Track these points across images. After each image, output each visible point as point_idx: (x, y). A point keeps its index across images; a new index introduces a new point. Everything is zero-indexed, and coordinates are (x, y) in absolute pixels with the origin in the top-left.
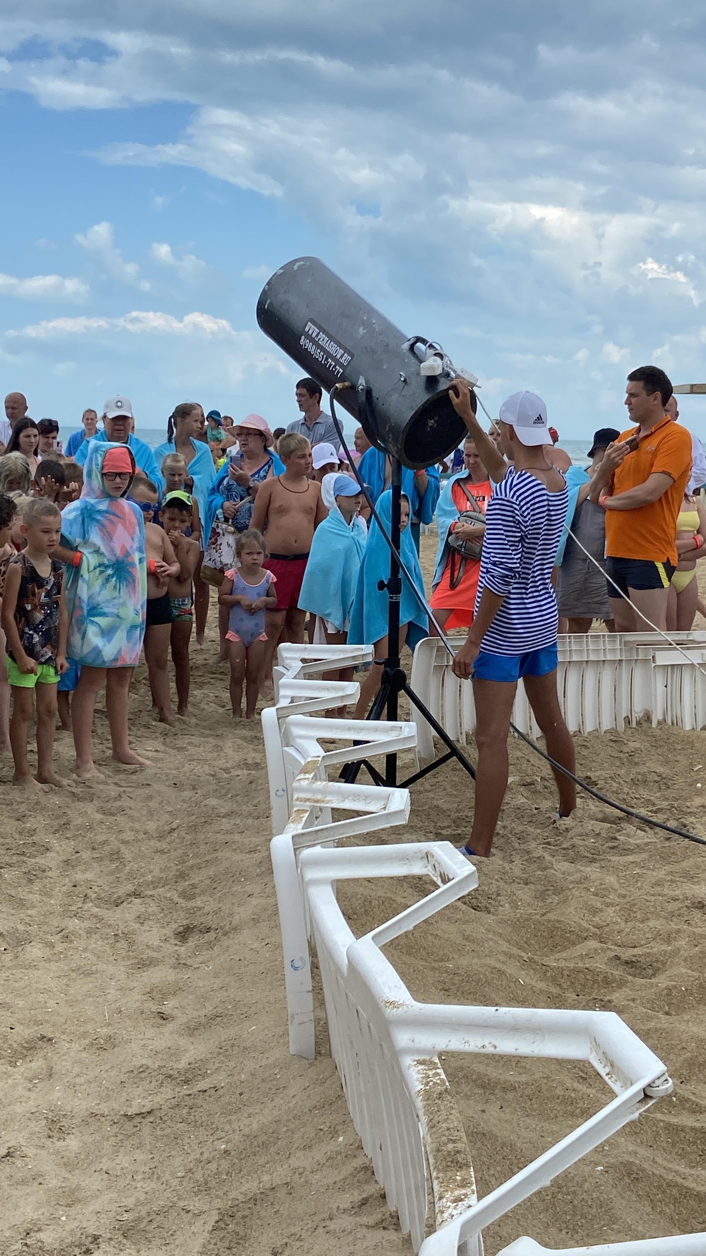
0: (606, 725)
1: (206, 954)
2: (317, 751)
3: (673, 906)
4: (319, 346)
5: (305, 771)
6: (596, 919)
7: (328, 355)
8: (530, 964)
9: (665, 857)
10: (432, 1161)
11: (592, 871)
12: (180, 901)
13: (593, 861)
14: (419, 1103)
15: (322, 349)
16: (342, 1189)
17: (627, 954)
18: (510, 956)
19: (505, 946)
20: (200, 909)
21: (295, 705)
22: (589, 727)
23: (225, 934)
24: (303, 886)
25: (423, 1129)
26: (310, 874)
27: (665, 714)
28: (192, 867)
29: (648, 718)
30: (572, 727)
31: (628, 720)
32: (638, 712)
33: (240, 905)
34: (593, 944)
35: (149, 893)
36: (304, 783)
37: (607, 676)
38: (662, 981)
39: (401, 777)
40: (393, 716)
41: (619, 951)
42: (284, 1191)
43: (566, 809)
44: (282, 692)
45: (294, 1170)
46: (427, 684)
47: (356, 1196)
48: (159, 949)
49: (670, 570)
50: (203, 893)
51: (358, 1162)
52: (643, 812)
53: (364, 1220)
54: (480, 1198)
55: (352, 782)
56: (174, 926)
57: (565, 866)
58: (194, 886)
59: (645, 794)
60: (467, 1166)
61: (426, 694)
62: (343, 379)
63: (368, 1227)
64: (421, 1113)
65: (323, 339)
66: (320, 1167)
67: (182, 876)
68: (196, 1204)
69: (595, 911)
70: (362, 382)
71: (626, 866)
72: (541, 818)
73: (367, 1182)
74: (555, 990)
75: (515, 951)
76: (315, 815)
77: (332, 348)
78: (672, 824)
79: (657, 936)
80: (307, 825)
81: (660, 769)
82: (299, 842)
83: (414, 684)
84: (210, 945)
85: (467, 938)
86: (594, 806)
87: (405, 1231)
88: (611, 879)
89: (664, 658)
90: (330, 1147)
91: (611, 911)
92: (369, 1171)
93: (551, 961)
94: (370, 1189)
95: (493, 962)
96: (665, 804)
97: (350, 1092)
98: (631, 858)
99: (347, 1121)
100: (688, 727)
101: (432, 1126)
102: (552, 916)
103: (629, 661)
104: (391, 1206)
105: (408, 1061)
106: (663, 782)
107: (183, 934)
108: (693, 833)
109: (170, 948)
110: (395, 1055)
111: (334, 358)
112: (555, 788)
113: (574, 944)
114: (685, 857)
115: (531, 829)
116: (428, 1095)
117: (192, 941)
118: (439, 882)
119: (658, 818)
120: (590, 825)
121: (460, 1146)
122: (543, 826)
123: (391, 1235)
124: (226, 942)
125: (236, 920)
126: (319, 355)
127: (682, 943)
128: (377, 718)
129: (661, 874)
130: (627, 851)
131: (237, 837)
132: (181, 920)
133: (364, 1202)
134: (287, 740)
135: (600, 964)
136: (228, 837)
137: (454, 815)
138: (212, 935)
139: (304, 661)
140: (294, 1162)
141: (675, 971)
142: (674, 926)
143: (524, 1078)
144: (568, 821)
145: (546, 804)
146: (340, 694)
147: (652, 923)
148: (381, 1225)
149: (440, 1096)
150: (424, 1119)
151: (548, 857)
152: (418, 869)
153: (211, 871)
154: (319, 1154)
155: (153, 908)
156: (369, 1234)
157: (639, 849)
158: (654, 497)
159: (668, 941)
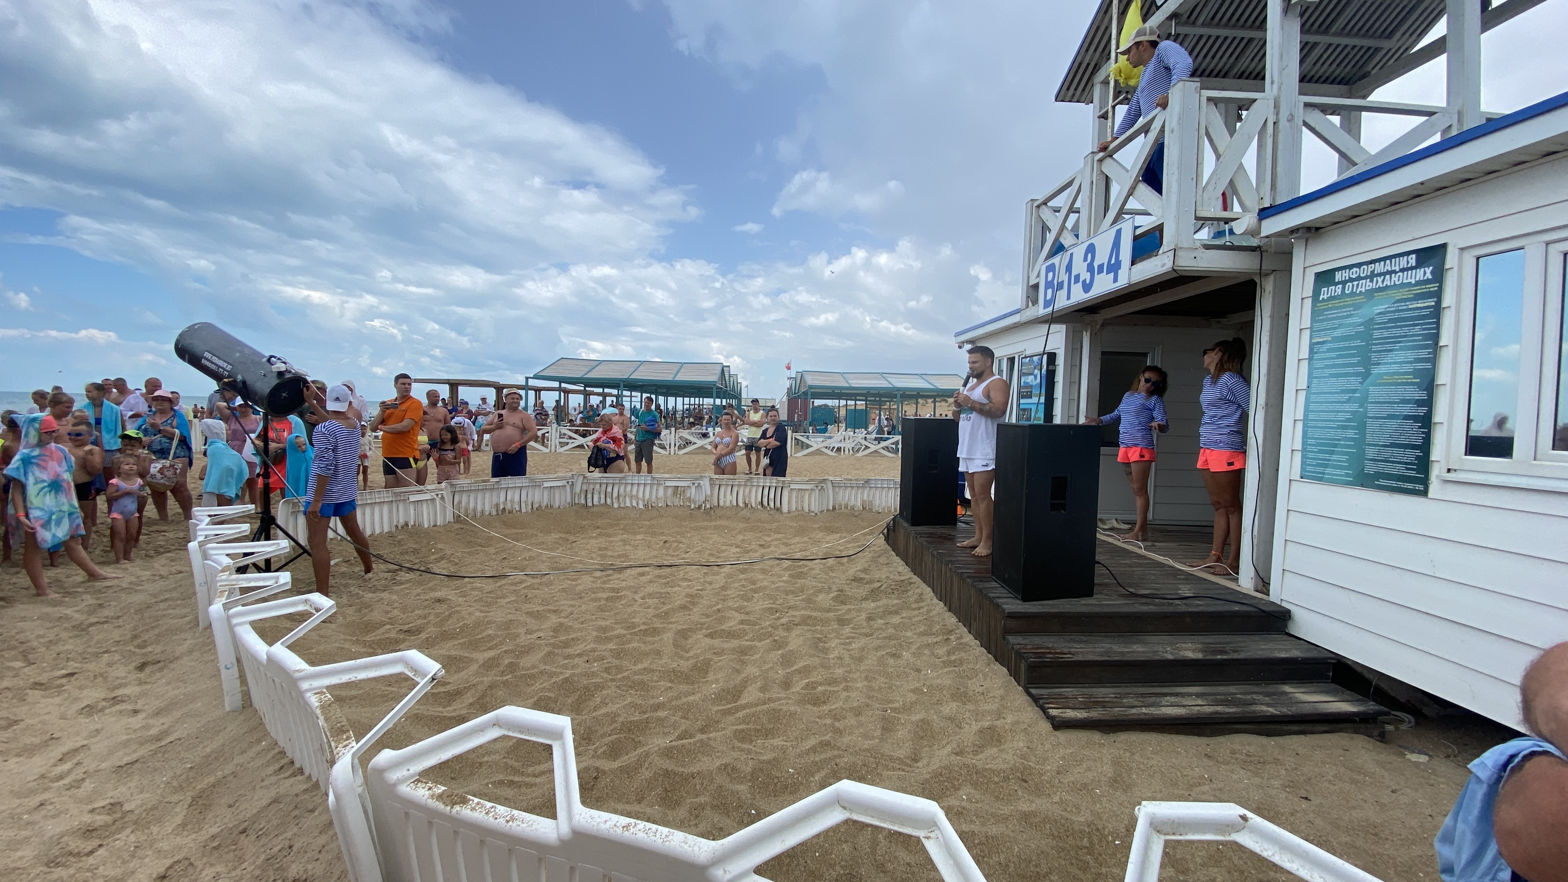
0: (386, 530)
1: (158, 675)
2: (227, 561)
3: (426, 603)
4: (213, 363)
5: (223, 571)
6: (389, 616)
7: (219, 367)
8: (358, 641)
9: (420, 584)
10: (328, 734)
11: (385, 595)
12: (137, 650)
13: (385, 590)
14: (318, 711)
15: (215, 364)
16: (268, 766)
17: (406, 627)
18: (345, 640)
19: (343, 637)
20: (150, 652)
21: (208, 540)
22: (378, 531)
23: (171, 662)
24: (231, 628)
25: (321, 722)
26: (235, 621)
27: (415, 522)
28: (142, 632)
29: (407, 524)
30: (368, 532)
31: (397, 526)
32: (402, 521)
33: (179, 646)
34: (388, 627)
35: (113, 649)
36: (223, 577)
37: (386, 508)
38: (423, 636)
39: (273, 567)
40: (268, 538)
41: (401, 627)
42: (232, 777)
43: (368, 569)
44: (199, 533)
45: (237, 765)
46: (287, 522)
47: (277, 766)
48: (126, 677)
49: (416, 461)
50: (152, 643)
51: (276, 751)
52: (407, 565)
53: (283, 776)
54: (357, 743)
55: (245, 573)
56: (134, 664)
57: (371, 595)
58: (145, 641)
59: (407, 557)
60: (348, 731)
61: (287, 527)
62: (229, 377)
63: (286, 778)
64: (320, 715)
65: (215, 359)
66: (253, 759)
67: (135, 637)
68: (175, 798)
69: (387, 612)
70: (239, 378)
71: (402, 590)
72: (356, 576)
73: (282, 758)
74: (371, 651)
75: (348, 637)
76: (231, 593)
77: (220, 363)
78: (423, 568)
79: (420, 617)
80: (228, 597)
81: (414, 546)
82: (227, 607)
83: (280, 521)
84: (161, 670)
85: (322, 637)
86: (382, 567)
87: (307, 774)
88: (395, 597)
89: (413, 498)
90: (259, 748)
91: (396, 611)
92: (283, 753)
93: (368, 638)
94: (284, 761)
95: (337, 645)
96: (417, 561)
97: (266, 721)
98: (403, 586)
99: (267, 734)
100: (426, 526)
101: (327, 719)
102: (365, 619)
103: (396, 501)
104: (297, 765)
105: (309, 694)
106: (415, 551)
107: (141, 667)
108: (433, 571)
109: (135, 675)
110: (301, 694)
111: (222, 368)
112: (359, 559)
113: (378, 629)
114: (430, 581)
115: (350, 582)
116: (322, 707)
117: (148, 670)
118: (314, 612)
119: (416, 567)
120: (382, 575)
121: (343, 724)
122: (357, 579)
123: (300, 778)
124: (172, 666)
125: (177, 654)
126: (213, 367)
127: (431, 618)
128: (259, 540)
129: (419, 591)
130: (402, 584)
131: (170, 611)
132: (140, 660)
133: (282, 768)
134: (205, 556)
135: (393, 635)
136: (165, 612)
137: (307, 581)
138: (162, 664)
139: (210, 516)
140: (235, 762)
141: (429, 630)
142: (426, 611)
143: (361, 692)
144: (370, 575)
145: (357, 569)
146: (238, 531)
147: (416, 612)
148: (293, 775)
149: (329, 705)
150: (322, 718)
151: (361, 592)
152: (301, 608)
153: (156, 631)
154: (252, 753)
155: (117, 657)
156: (287, 781)
157: (408, 581)
158: (406, 430)
159: (425, 618)
